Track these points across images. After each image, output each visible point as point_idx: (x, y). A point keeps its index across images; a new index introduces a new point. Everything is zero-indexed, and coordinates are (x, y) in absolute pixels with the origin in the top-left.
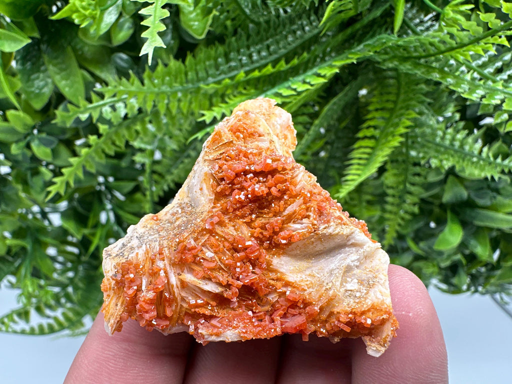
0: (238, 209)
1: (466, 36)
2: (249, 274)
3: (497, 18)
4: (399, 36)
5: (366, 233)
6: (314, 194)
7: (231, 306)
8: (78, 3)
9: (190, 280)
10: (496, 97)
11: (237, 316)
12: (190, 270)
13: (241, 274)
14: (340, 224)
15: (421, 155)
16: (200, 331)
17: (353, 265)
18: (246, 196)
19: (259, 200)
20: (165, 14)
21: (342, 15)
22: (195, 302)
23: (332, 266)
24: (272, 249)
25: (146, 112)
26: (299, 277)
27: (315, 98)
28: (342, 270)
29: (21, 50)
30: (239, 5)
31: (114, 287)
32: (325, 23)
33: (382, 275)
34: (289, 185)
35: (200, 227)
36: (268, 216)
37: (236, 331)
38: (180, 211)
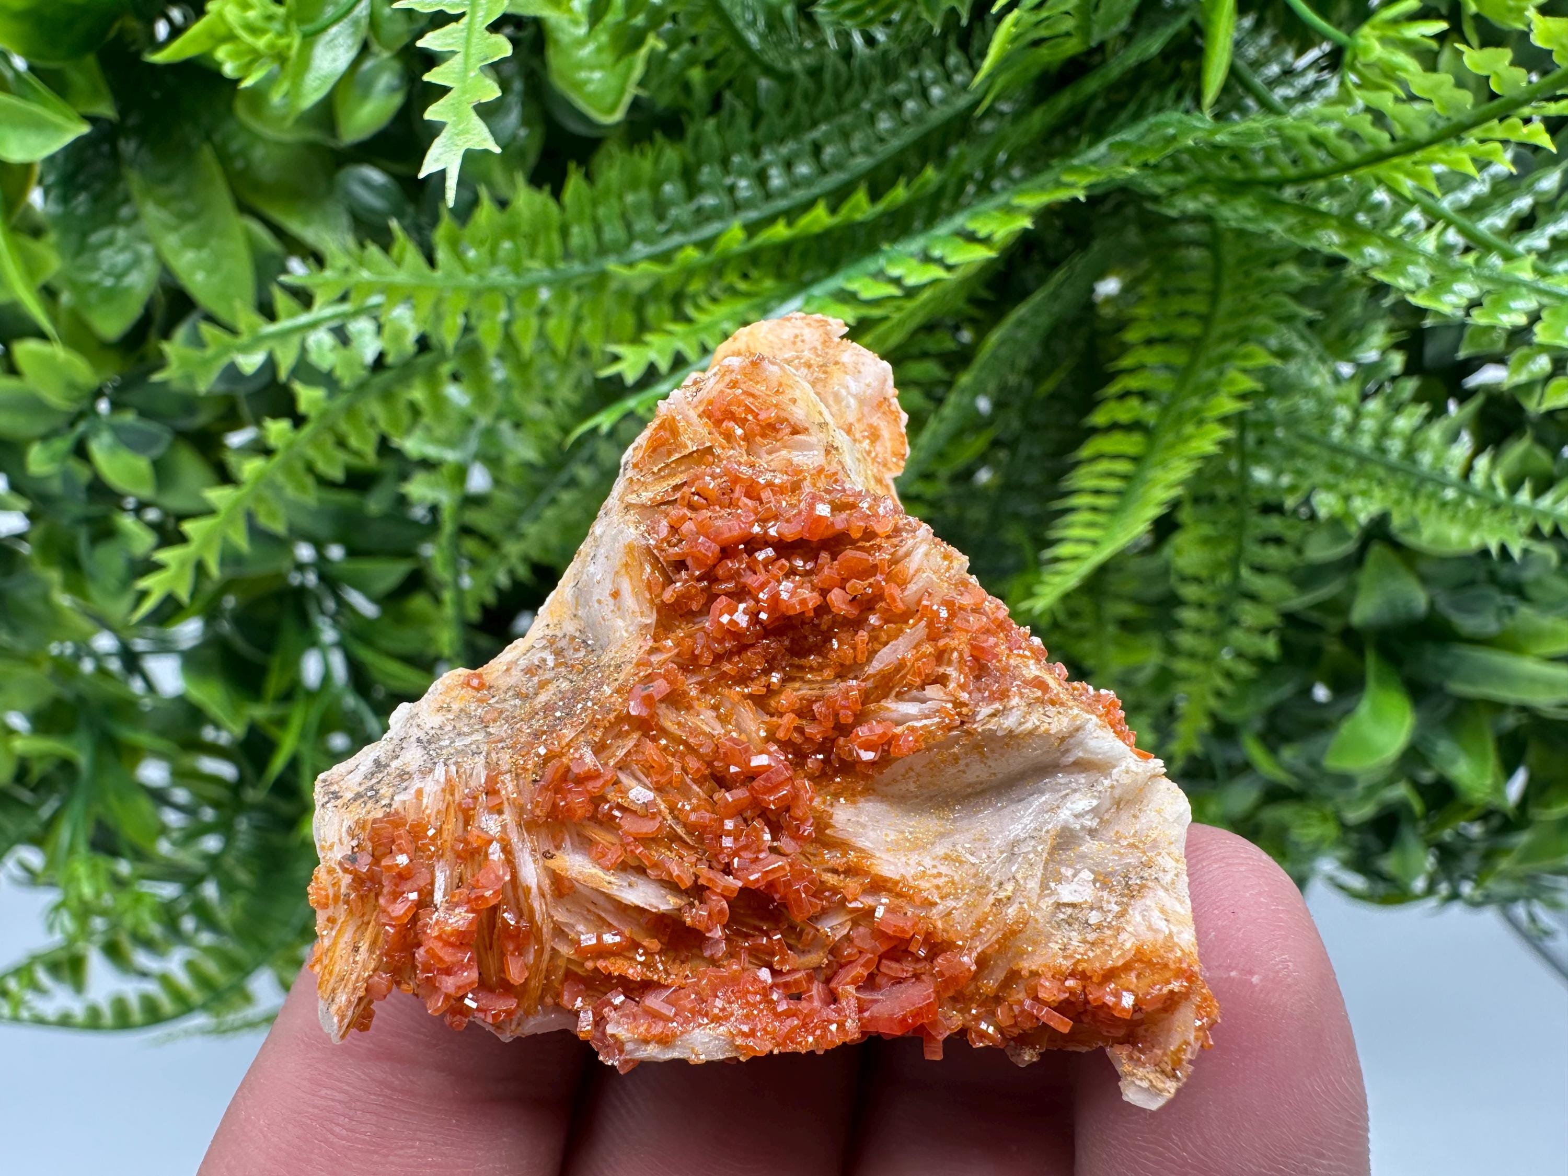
0: (728, 655)
1: (1422, 116)
2: (762, 856)
3: (1514, 63)
4: (1218, 117)
5: (1118, 728)
6: (961, 608)
7: (707, 954)
8: (232, 14)
10: (1514, 304)
11: (724, 982)
13: (736, 853)
14: (1040, 701)
15: (1286, 480)
18: (754, 616)
19: (793, 627)
20: (499, 48)
21: (1044, 53)
22: (594, 941)
23: (1016, 830)
25: (442, 348)
27: (960, 304)
29: (59, 156)
30: (726, 19)
32: (992, 76)
33: (1167, 857)
34: (883, 583)
35: (610, 710)
36: (819, 678)
37: (722, 1028)
38: (551, 661)
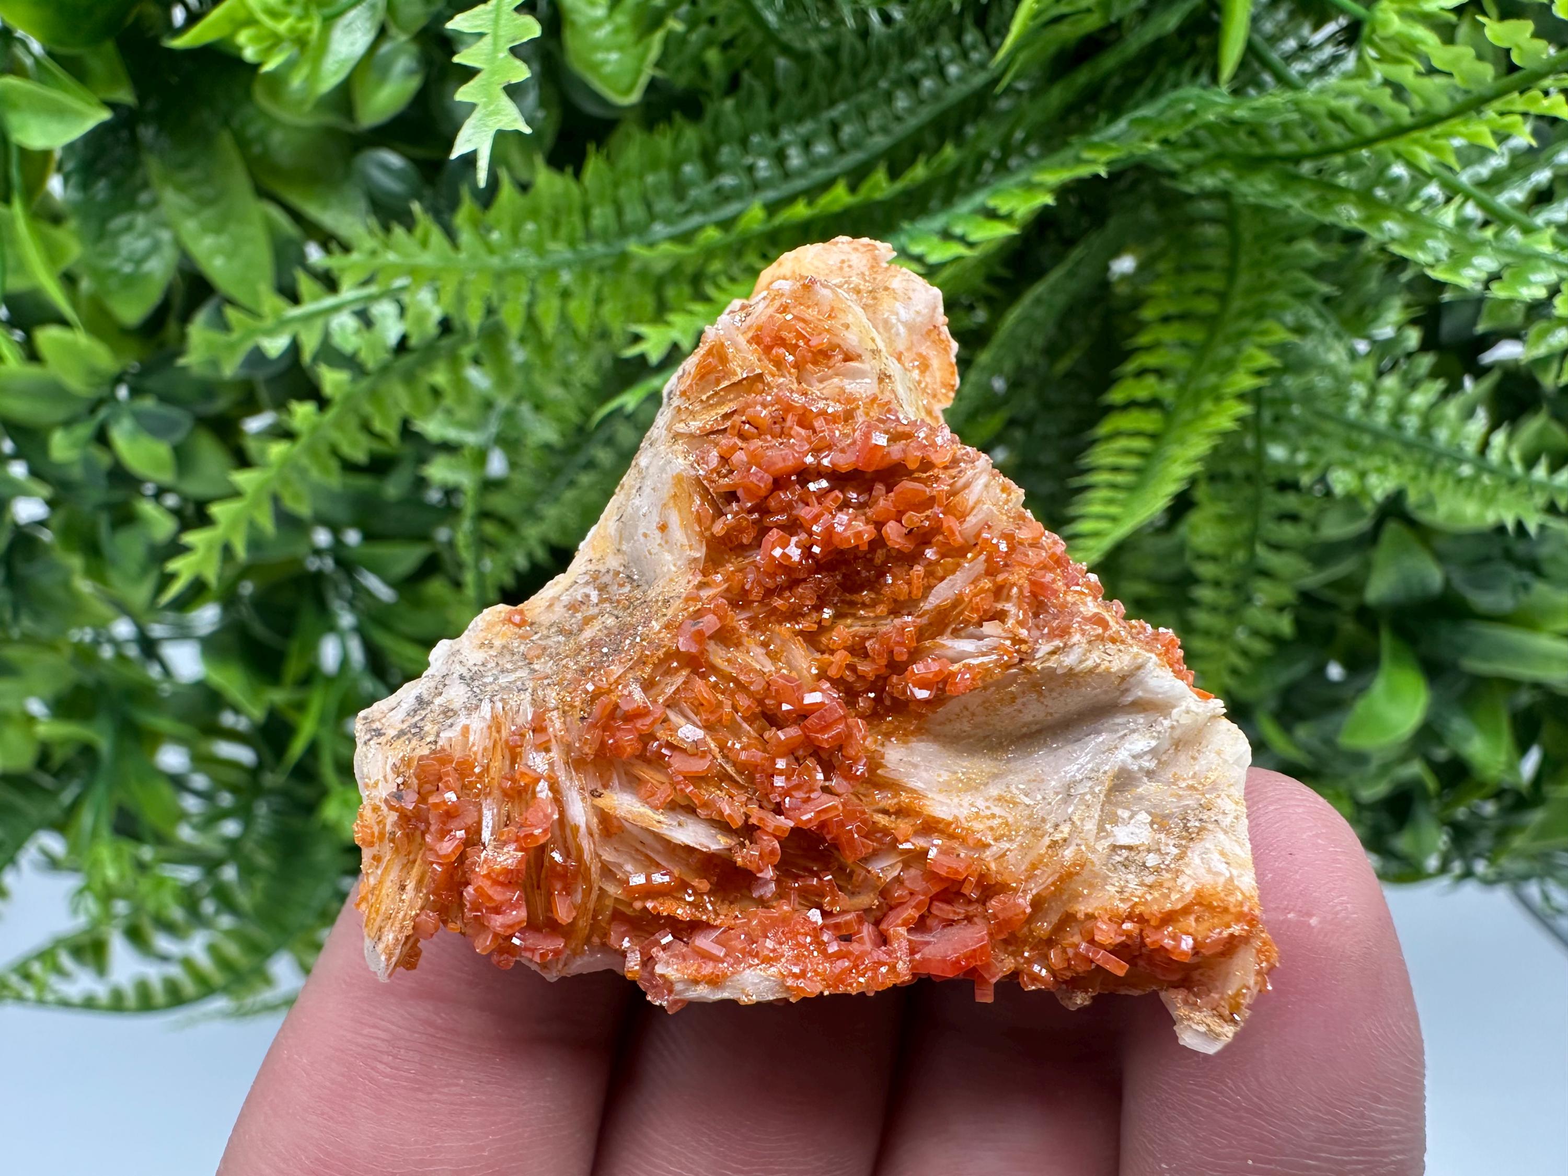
0: (778, 591)
1: (1443, 89)
2: (813, 795)
3: (1536, 35)
4: (1236, 92)
5: (1177, 667)
6: (1021, 544)
7: (757, 894)
9: (629, 812)
10: (1534, 278)
11: (774, 923)
12: (630, 782)
13: (787, 793)
14: (1100, 638)
15: (1302, 457)
16: (659, 969)
17: (1136, 768)
18: (807, 552)
19: (846, 562)
20: (529, 30)
21: (1064, 29)
22: (643, 881)
23: (1072, 770)
24: (882, 718)
25: (466, 329)
26: (965, 803)
27: (978, 282)
28: (1102, 783)
29: (79, 143)
31: (394, 833)
32: (1011, 54)
33: (1226, 800)
34: (941, 516)
35: (659, 645)
36: (872, 615)
37: (773, 969)
38: (594, 597)
